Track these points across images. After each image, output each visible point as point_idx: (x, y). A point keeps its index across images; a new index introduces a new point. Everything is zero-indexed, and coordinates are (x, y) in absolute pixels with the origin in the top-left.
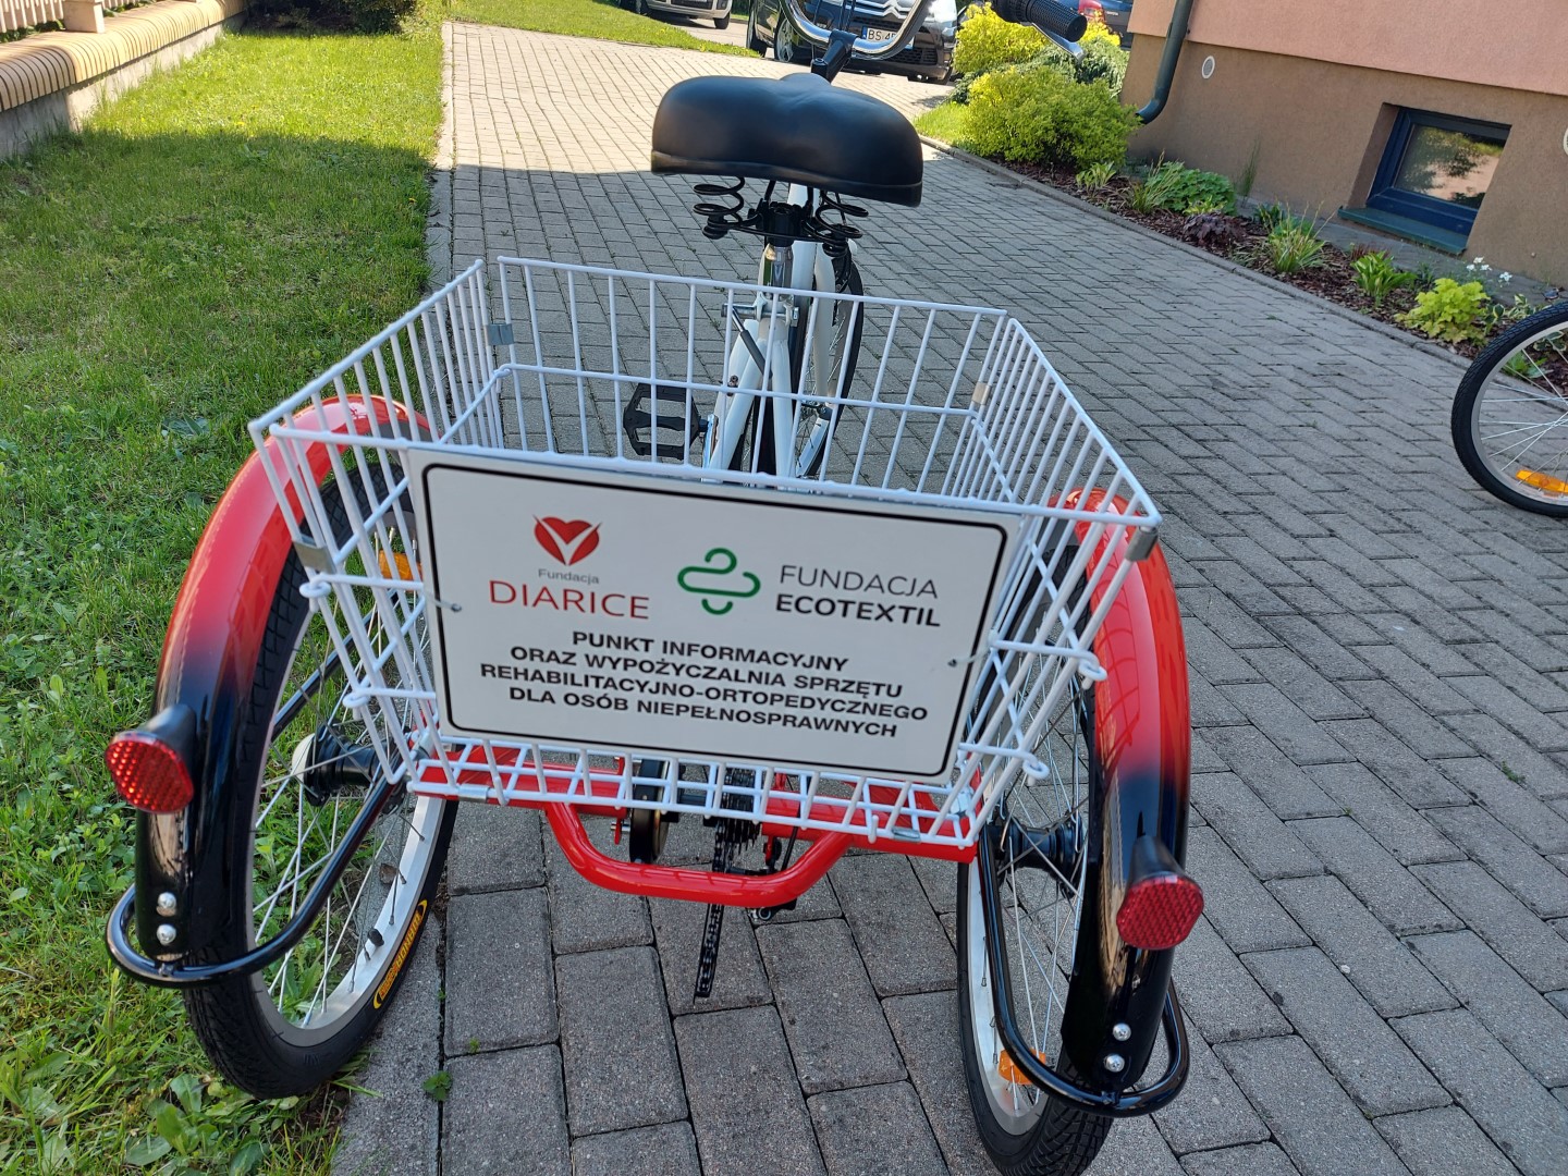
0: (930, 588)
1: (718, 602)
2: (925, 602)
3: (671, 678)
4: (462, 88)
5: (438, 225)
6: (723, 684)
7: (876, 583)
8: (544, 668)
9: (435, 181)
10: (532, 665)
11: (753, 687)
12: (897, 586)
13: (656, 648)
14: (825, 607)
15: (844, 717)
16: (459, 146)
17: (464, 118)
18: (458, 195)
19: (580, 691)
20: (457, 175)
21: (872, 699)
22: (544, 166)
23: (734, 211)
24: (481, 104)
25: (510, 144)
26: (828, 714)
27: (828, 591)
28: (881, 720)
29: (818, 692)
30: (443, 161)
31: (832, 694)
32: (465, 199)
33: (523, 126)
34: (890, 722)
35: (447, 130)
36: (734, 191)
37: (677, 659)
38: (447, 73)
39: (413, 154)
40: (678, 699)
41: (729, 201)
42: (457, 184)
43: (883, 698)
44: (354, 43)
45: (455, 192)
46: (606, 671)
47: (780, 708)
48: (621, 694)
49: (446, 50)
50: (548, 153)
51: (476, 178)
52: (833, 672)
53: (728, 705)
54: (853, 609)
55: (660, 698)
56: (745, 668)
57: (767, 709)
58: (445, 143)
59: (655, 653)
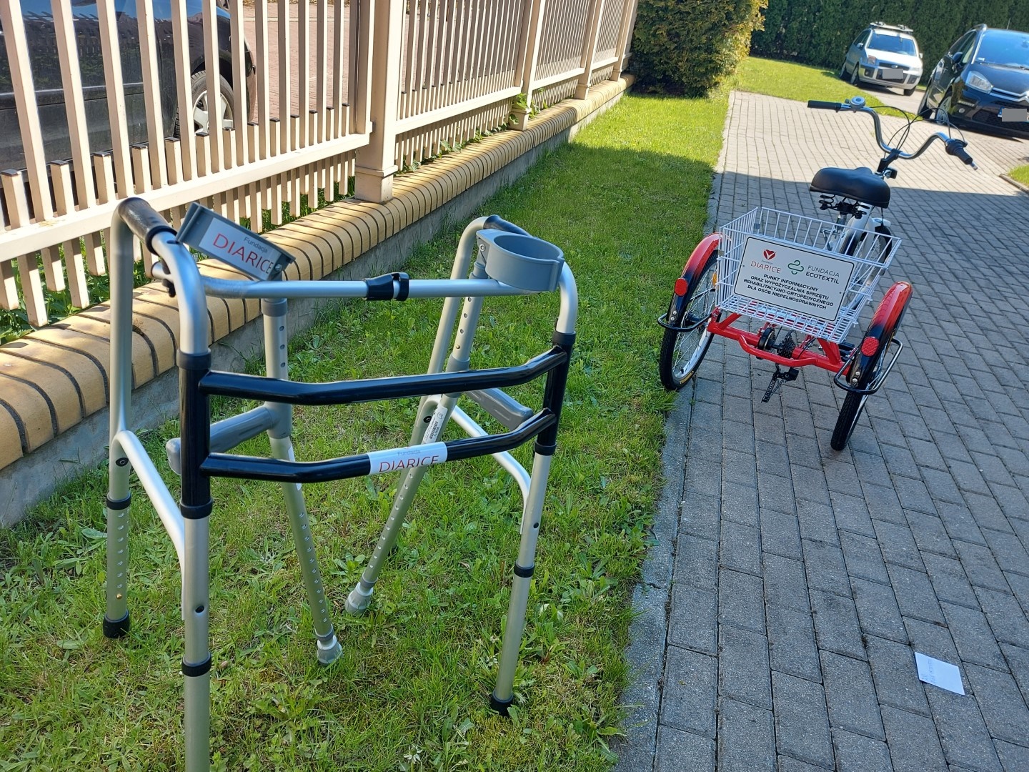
0: (838, 275)
1: (795, 272)
2: (836, 278)
3: (781, 288)
4: (733, 130)
5: (713, 198)
6: (791, 291)
7: (827, 272)
8: (757, 281)
9: (714, 178)
10: (754, 281)
11: (797, 292)
12: (831, 273)
13: (780, 280)
14: (816, 276)
15: (815, 303)
16: (728, 162)
17: (732, 147)
18: (724, 186)
19: (762, 288)
20: (725, 176)
21: (822, 299)
22: (768, 176)
23: (830, 203)
24: (741, 139)
25: (753, 164)
26: (812, 301)
27: (817, 272)
28: (823, 305)
29: (811, 296)
30: (719, 169)
31: (814, 297)
32: (727, 188)
33: (762, 153)
34: (825, 305)
35: (723, 153)
36: (832, 198)
37: (783, 283)
38: (727, 122)
39: (706, 165)
40: (781, 293)
41: (830, 200)
42: (724, 180)
43: (824, 299)
44: (683, 103)
45: (723, 184)
46: (769, 284)
47: (802, 298)
48: (770, 290)
49: (729, 108)
50: (772, 169)
51: (733, 178)
52: (815, 292)
53: (791, 296)
54: (821, 277)
55: (777, 292)
56: (797, 287)
57: (799, 298)
58: (721, 160)
59: (779, 282)
